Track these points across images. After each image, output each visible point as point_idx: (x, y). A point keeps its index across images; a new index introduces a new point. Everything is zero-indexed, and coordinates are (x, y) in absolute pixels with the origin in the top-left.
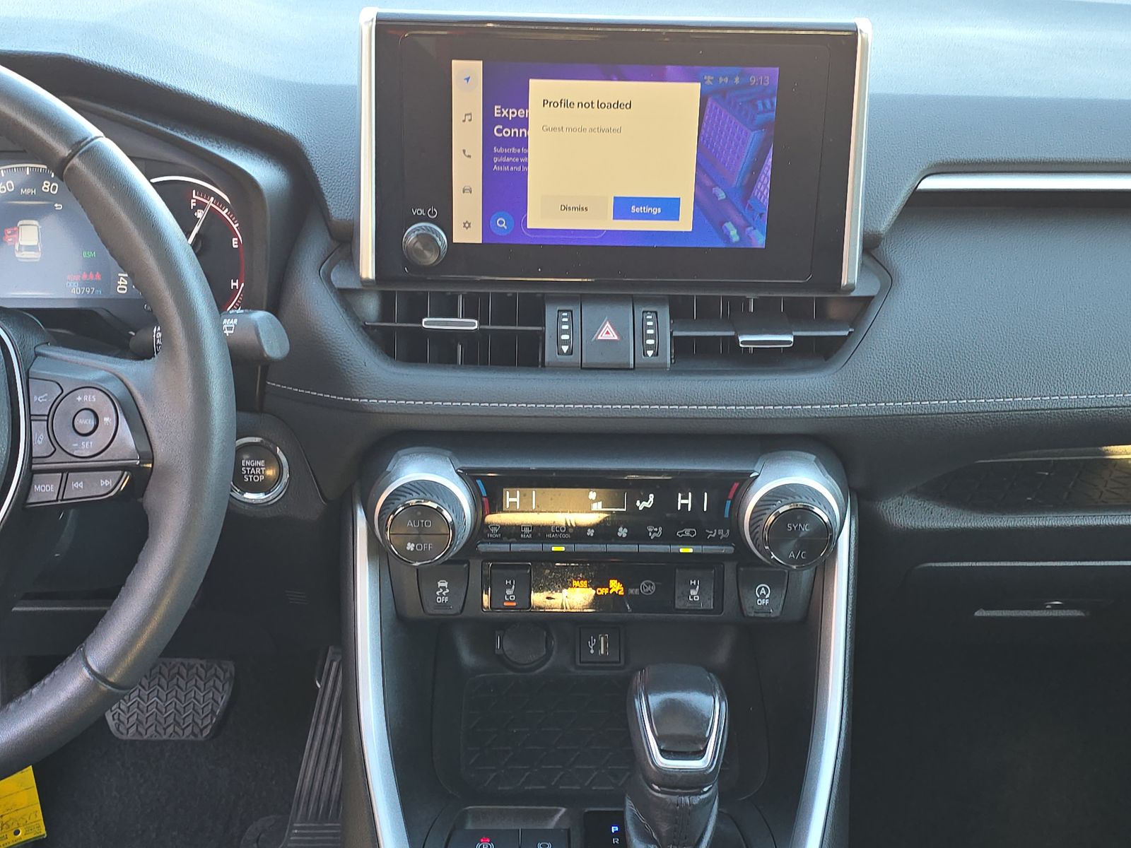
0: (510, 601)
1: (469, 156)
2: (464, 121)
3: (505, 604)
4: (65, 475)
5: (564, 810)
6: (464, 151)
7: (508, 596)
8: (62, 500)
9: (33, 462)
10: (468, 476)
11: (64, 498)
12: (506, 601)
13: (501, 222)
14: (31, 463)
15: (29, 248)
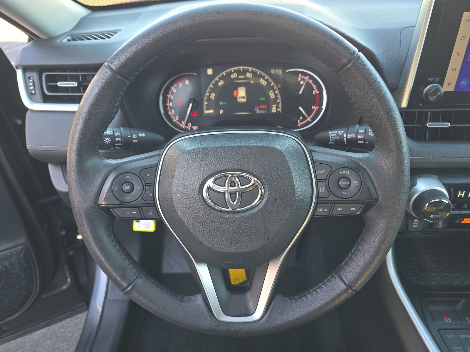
0: (440, 226)
1: (459, 55)
2: (461, 39)
3: (438, 227)
4: (333, 205)
5: (464, 301)
6: (457, 53)
7: (440, 224)
8: (332, 215)
9: (319, 199)
10: (447, 187)
11: (333, 214)
12: (439, 226)
13: (464, 83)
14: (318, 200)
15: (242, 97)
